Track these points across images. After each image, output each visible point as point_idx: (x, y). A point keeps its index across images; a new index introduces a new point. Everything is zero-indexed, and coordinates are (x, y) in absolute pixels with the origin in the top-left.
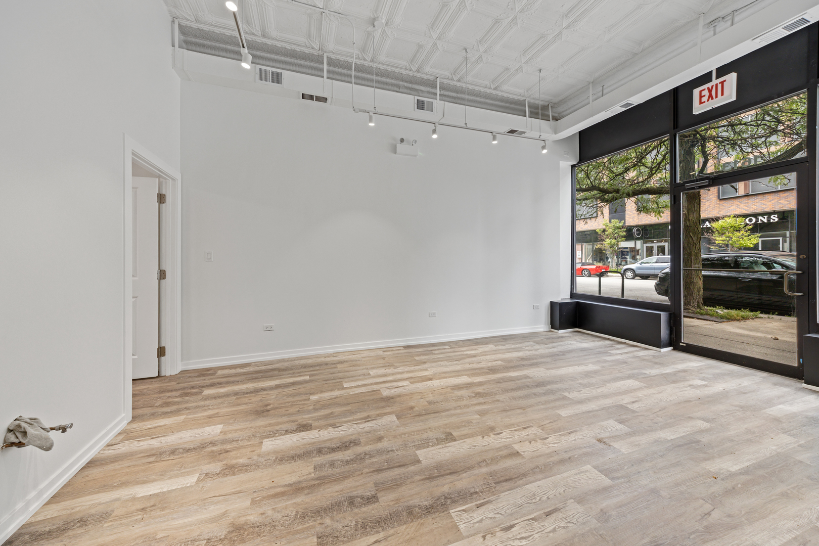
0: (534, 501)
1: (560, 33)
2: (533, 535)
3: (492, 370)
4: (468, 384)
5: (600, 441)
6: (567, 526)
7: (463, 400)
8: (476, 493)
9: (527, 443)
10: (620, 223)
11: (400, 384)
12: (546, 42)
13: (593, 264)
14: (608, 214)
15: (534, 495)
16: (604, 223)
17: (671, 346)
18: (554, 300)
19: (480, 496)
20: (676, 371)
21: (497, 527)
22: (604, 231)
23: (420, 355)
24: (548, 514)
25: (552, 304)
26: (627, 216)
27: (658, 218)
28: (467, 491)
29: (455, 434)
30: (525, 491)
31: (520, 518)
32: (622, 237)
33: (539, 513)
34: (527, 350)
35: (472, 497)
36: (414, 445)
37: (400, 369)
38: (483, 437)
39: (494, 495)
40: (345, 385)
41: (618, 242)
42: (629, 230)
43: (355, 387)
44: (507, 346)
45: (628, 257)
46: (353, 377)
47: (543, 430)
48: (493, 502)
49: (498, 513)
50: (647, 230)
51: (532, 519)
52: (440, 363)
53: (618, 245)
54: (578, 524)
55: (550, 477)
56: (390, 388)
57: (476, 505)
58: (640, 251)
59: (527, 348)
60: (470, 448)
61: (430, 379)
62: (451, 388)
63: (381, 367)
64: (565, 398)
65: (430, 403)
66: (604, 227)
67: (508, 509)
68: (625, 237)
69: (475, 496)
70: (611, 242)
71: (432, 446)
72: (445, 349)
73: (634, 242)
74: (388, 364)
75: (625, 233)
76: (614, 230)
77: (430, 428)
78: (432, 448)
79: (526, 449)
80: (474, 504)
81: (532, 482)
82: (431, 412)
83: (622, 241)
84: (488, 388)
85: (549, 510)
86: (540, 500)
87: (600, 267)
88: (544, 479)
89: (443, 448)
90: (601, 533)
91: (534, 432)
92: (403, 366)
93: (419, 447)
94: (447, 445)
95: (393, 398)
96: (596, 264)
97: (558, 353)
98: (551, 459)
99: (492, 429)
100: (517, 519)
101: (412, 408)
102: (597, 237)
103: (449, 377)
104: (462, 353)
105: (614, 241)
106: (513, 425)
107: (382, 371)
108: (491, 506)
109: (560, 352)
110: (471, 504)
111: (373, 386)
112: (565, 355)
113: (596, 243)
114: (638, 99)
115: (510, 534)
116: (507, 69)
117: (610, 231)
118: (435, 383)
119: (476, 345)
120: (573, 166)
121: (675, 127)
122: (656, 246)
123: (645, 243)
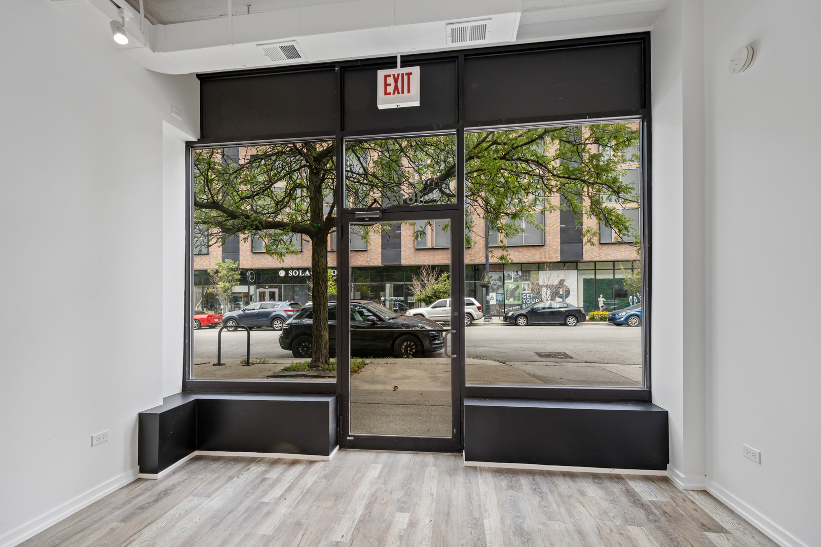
10: (234, 264)
13: (203, 313)
14: (221, 252)
16: (217, 262)
17: (337, 446)
18: (143, 409)
22: (217, 272)
25: (143, 418)
26: (241, 258)
27: (280, 262)
32: (237, 280)
41: (232, 286)
42: (243, 272)
45: (241, 303)
50: (259, 274)
53: (232, 289)
58: (253, 297)
66: (217, 267)
68: (239, 280)
70: (224, 286)
73: (248, 287)
75: (239, 276)
76: (228, 271)
83: (237, 285)
87: (212, 316)
96: (206, 312)
102: (208, 279)
105: (228, 285)
113: (207, 286)
117: (223, 272)
120: (189, 145)
121: (342, 129)
122: (267, 291)
123: (258, 288)
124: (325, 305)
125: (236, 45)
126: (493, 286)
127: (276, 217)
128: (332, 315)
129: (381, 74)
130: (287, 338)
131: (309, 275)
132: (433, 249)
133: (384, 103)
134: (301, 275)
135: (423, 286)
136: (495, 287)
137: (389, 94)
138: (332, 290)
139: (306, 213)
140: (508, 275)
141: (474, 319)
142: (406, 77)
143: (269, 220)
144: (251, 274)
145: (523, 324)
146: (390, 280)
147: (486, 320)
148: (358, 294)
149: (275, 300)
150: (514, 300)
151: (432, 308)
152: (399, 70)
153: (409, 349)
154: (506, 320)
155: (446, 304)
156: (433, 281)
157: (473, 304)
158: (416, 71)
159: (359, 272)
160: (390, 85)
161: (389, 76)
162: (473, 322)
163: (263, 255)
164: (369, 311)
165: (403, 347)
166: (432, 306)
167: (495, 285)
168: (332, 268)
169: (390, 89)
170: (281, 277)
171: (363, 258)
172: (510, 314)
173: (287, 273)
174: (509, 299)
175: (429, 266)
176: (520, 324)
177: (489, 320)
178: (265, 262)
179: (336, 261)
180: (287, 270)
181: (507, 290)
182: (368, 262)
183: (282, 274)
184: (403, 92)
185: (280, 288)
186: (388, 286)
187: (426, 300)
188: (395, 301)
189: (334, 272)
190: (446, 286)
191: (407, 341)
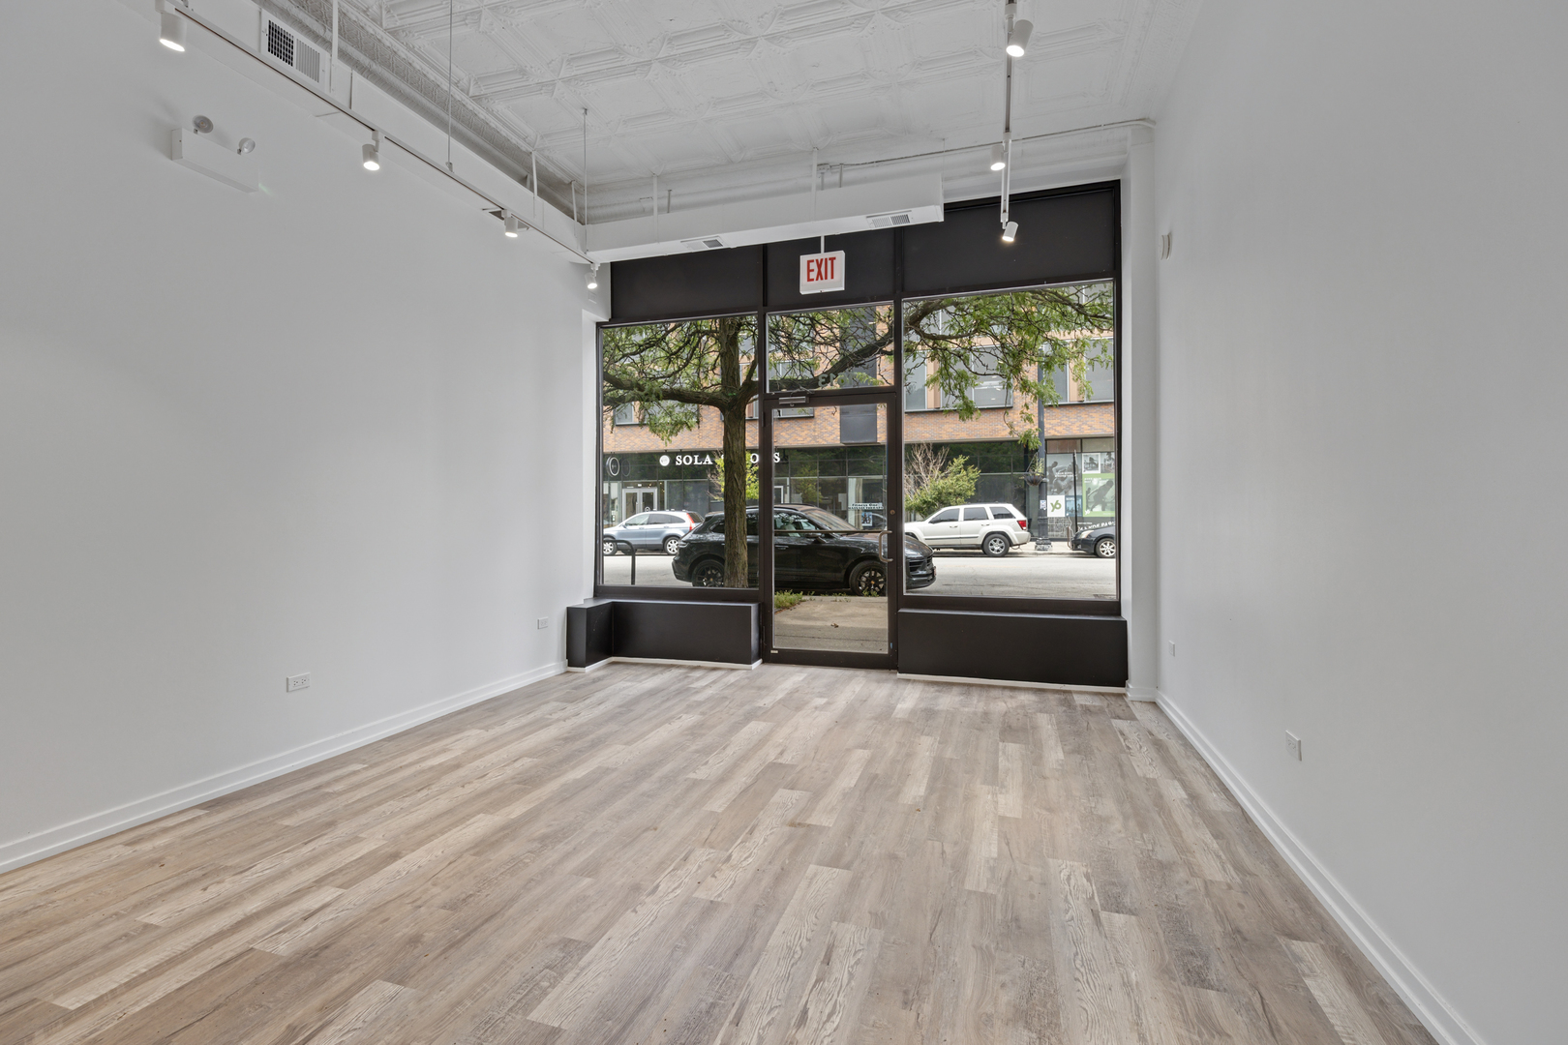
0: (796, 956)
1: (649, 63)
2: (836, 1000)
3: (528, 782)
4: (503, 828)
5: (792, 824)
6: (859, 959)
7: (526, 865)
8: (713, 1005)
9: (710, 879)
11: (311, 902)
12: (619, 64)
15: (789, 948)
17: (758, 658)
18: (572, 604)
19: (724, 1006)
20: (788, 694)
21: (788, 1029)
23: (290, 812)
24: (827, 961)
25: (571, 613)
28: (698, 1014)
29: (577, 934)
30: (775, 951)
31: (803, 992)
33: (816, 967)
34: (558, 720)
35: (714, 1017)
36: (511, 1010)
37: (264, 868)
38: (635, 911)
39: (741, 988)
40: (70, 1002)
43: (130, 985)
44: (511, 724)
46: (76, 964)
47: (712, 847)
48: (750, 999)
49: (771, 1009)
50: (627, 463)
51: (817, 981)
52: (383, 808)
54: (866, 947)
55: (784, 909)
56: (286, 927)
57: (731, 1023)
58: (616, 503)
59: (555, 716)
60: (631, 943)
61: (395, 856)
62: (472, 852)
63: (173, 890)
64: (696, 783)
65: (453, 906)
67: (778, 992)
69: (717, 1010)
71: (553, 986)
72: (355, 773)
73: (607, 485)
74: (198, 873)
77: (509, 956)
78: (558, 989)
79: (717, 888)
80: (727, 1024)
81: (770, 933)
82: (477, 923)
84: (555, 820)
85: (824, 954)
86: (802, 949)
88: (780, 917)
89: (578, 974)
90: (892, 940)
91: (704, 859)
92: (263, 856)
93: (527, 1008)
94: (582, 963)
95: (326, 947)
97: (618, 710)
98: (764, 883)
99: (636, 888)
100: (801, 997)
101: (415, 940)
103: (442, 832)
104: (418, 767)
106: (662, 863)
107: (195, 899)
108: (753, 1008)
109: (620, 707)
110: (723, 1030)
111: (208, 952)
112: (632, 711)
114: (731, 240)
115: (812, 1023)
116: (522, 72)
118: (416, 860)
119: (434, 741)
120: (599, 325)
121: (765, 304)
122: (640, 492)
123: (625, 486)
124: (742, 511)
125: (661, 243)
126: (1059, 481)
127: (673, 383)
128: (752, 529)
129: (804, 259)
130: (683, 563)
131: (710, 463)
132: (937, 412)
133: (806, 288)
134: (696, 463)
135: (918, 484)
136: (1063, 484)
137: (813, 280)
138: (752, 490)
139: (713, 370)
140: (1091, 459)
141: (1011, 544)
142: (829, 262)
143: (665, 387)
144: (614, 462)
145: (1110, 554)
146: (856, 470)
147: (1039, 546)
148: (798, 497)
149: (652, 509)
150: (1103, 509)
151: (931, 522)
152: (823, 255)
153: (873, 582)
154: (1076, 547)
155: (958, 516)
156: (937, 472)
157: (1009, 516)
158: (840, 256)
159: (800, 457)
160: (813, 270)
161: (813, 261)
162: (1011, 550)
163: (634, 428)
164: (811, 522)
165: (864, 579)
166: (930, 519)
167: (1063, 479)
168: (752, 451)
169: (813, 275)
170: (662, 467)
171: (806, 432)
172: (1084, 535)
173: (673, 461)
174: (1093, 507)
175: (928, 445)
176: (1104, 554)
177: (1046, 546)
178: (637, 441)
179: (757, 438)
180: (672, 455)
181: (1089, 489)
182: (815, 438)
183: (665, 461)
184: (826, 278)
185: (661, 488)
186: (853, 483)
187: (922, 509)
188: (866, 511)
189: (754, 457)
190: (961, 483)
191: (869, 570)
